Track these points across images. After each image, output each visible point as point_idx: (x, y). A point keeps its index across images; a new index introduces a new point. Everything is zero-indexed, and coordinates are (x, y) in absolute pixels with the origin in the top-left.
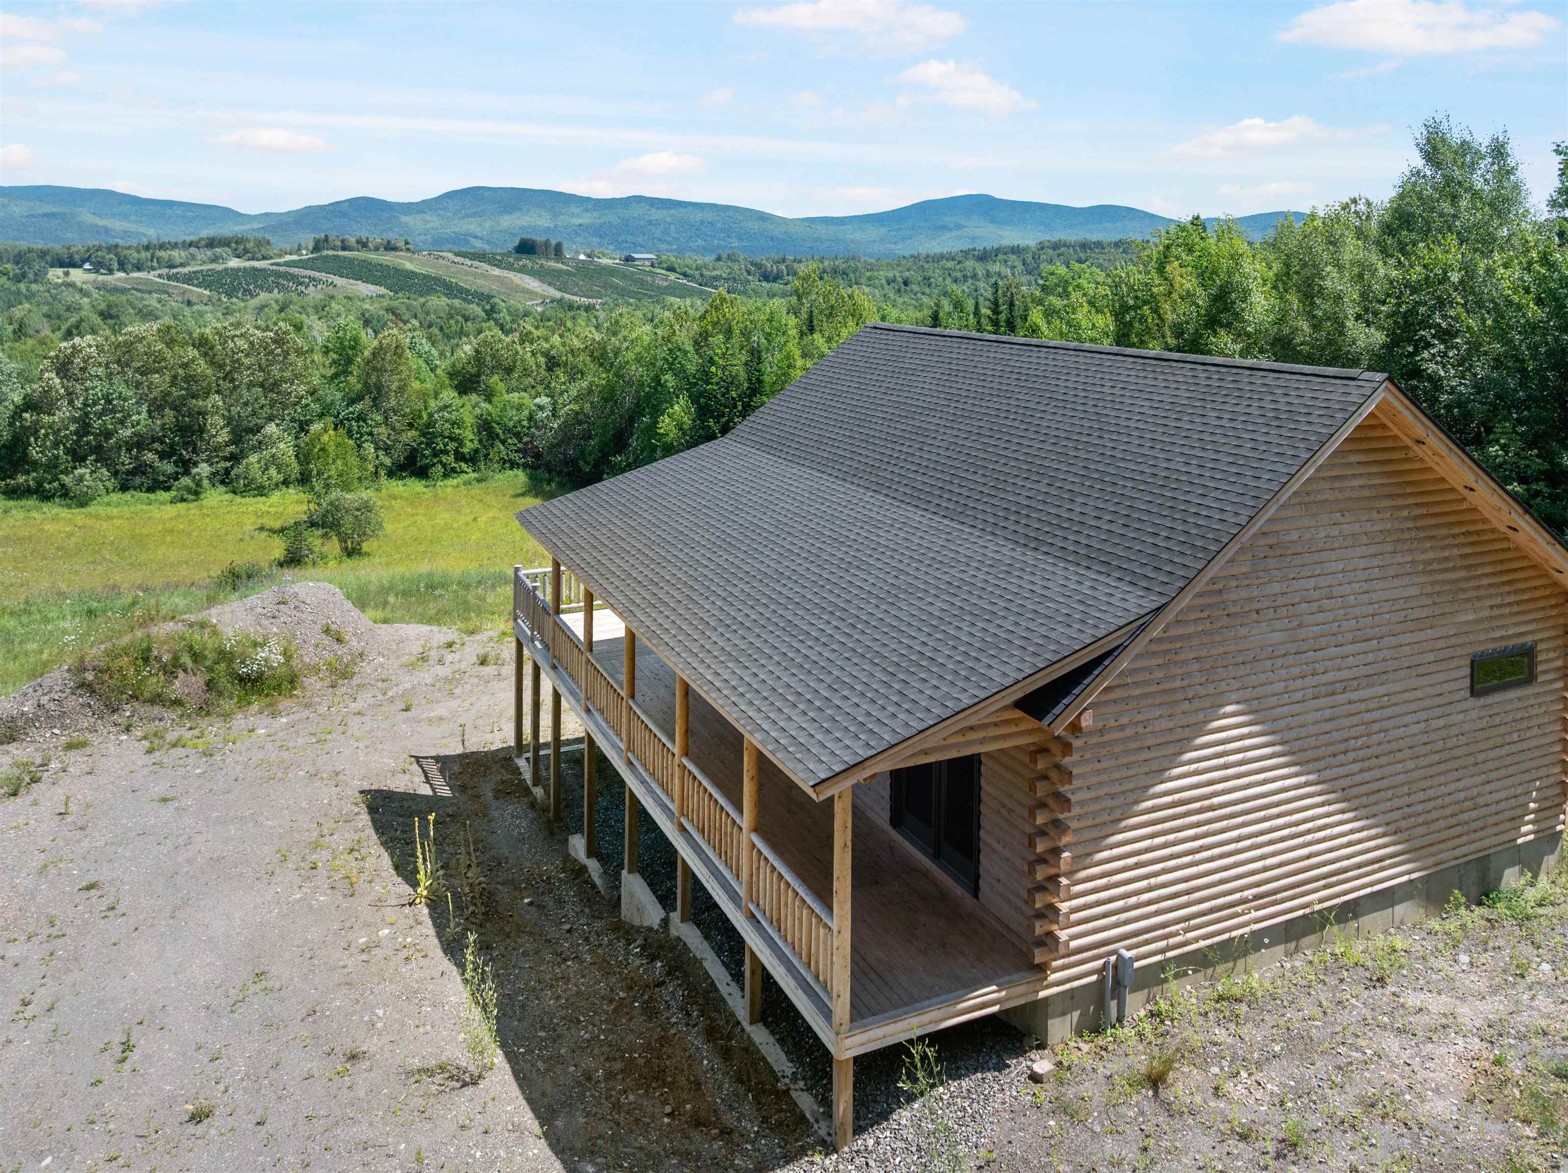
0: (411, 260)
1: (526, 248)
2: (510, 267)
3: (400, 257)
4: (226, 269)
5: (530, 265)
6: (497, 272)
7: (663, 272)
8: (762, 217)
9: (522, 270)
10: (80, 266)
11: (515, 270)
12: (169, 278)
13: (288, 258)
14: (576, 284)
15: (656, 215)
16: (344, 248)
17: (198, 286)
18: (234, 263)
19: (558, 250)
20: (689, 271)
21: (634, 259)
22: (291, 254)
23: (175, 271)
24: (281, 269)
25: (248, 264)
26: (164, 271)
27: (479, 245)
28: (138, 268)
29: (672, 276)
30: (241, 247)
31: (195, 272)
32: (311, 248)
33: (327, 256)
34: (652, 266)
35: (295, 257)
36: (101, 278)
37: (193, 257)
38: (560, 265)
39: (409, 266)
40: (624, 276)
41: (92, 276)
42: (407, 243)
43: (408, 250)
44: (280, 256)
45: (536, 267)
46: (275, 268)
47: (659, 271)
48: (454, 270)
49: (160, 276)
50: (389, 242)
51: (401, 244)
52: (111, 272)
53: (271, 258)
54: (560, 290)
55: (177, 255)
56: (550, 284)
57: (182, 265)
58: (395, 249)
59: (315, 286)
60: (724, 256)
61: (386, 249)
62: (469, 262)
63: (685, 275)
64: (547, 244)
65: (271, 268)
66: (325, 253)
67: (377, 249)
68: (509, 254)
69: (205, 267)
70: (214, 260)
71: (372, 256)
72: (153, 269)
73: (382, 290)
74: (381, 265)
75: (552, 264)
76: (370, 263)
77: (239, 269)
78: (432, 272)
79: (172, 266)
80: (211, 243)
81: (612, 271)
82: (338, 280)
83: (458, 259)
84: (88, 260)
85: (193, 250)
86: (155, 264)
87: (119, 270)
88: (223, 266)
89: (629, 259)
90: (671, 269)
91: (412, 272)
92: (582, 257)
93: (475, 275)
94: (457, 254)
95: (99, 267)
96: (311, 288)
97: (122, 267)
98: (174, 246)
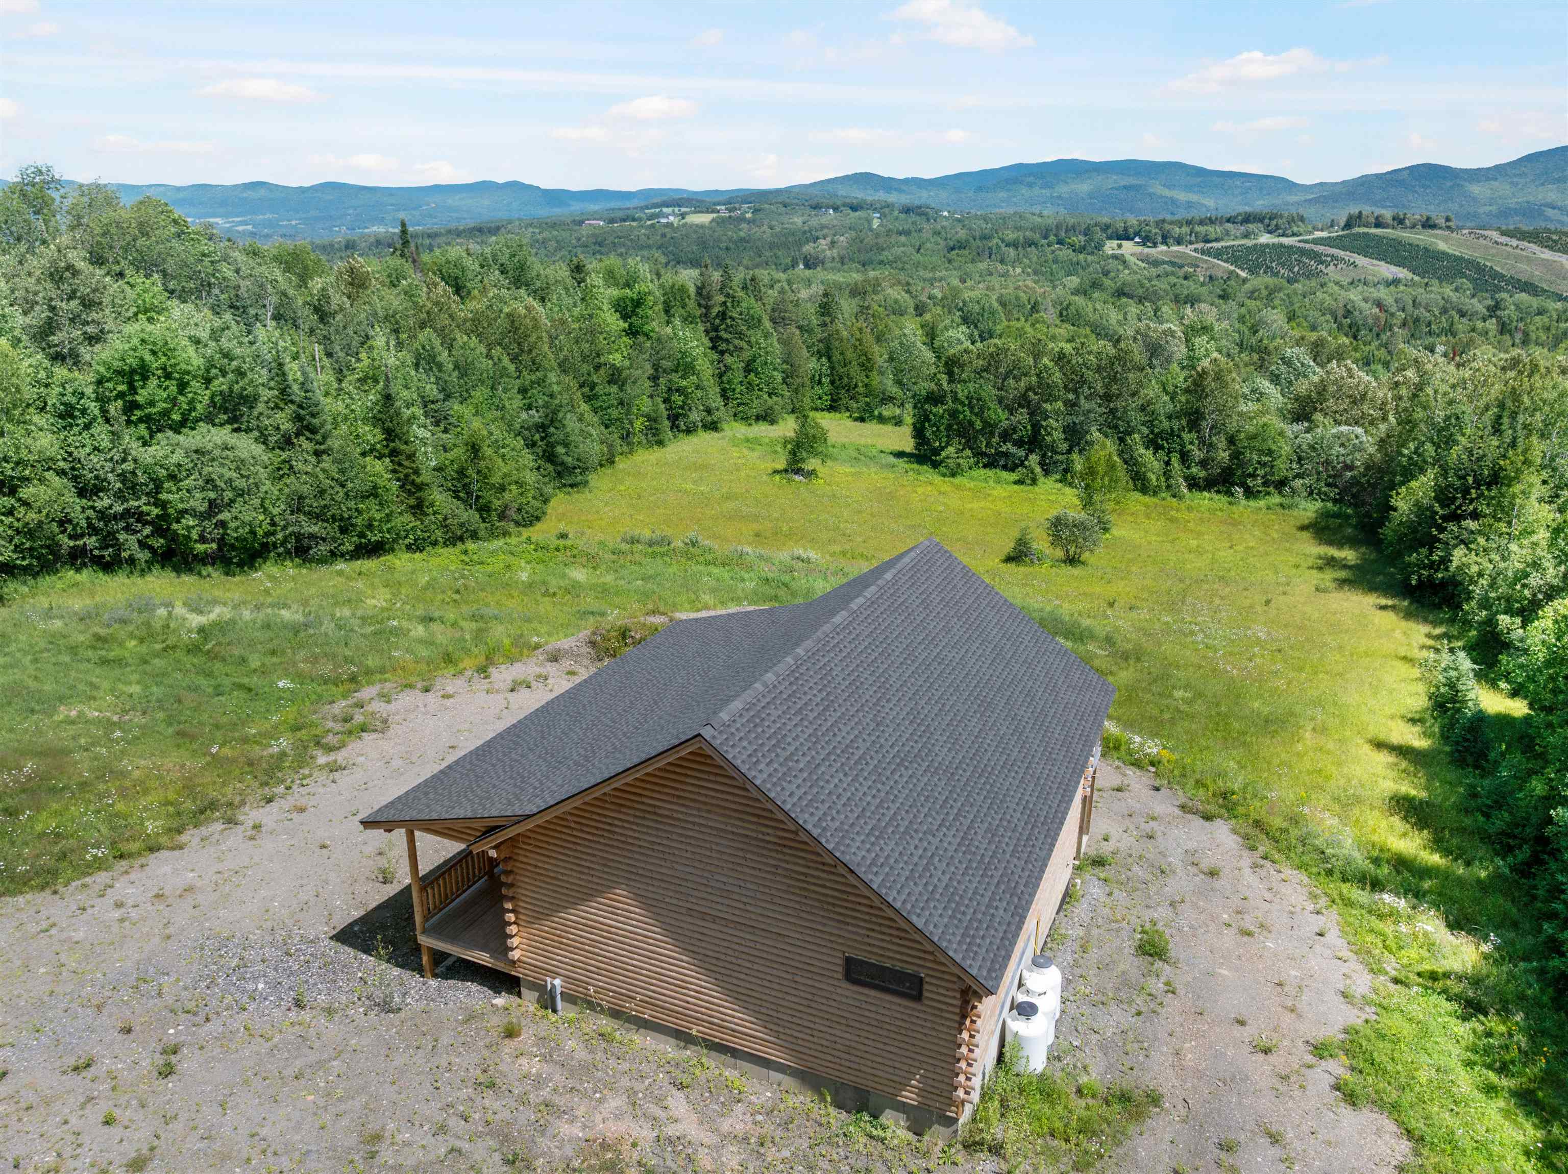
0: (1446, 240)
3: (1436, 236)
4: (1256, 245)
6: (1547, 255)
10: (1132, 239)
12: (1203, 252)
13: (1318, 234)
16: (1378, 225)
17: (1226, 261)
18: (1265, 239)
22: (1322, 230)
23: (1209, 245)
24: (1307, 246)
25: (1276, 240)
26: (1200, 246)
28: (1179, 242)
30: (1274, 222)
31: (1226, 248)
32: (1342, 224)
33: (1357, 234)
35: (1324, 234)
36: (1146, 250)
37: (1227, 233)
39: (1442, 246)
41: (1139, 249)
42: (1448, 219)
43: (1448, 228)
44: (1310, 233)
46: (1302, 245)
48: (1494, 251)
49: (1195, 250)
50: (1428, 219)
51: (1441, 222)
52: (1155, 245)
53: (1301, 234)
55: (1213, 230)
57: (1217, 240)
58: (1434, 226)
59: (1336, 265)
61: (1424, 226)
62: (1514, 242)
65: (1298, 245)
66: (1356, 230)
67: (1412, 226)
69: (1236, 243)
70: (1246, 236)
71: (1405, 234)
72: (1191, 243)
73: (1403, 273)
74: (1410, 245)
76: (1401, 242)
77: (1267, 245)
78: (1467, 254)
79: (1207, 241)
80: (1248, 219)
82: (1361, 260)
83: (1504, 239)
84: (1137, 234)
85: (1229, 226)
86: (1193, 238)
87: (1162, 243)
88: (1254, 242)
91: (1443, 253)
93: (1518, 259)
94: (1503, 233)
95: (1147, 240)
96: (1332, 267)
97: (1165, 242)
98: (1211, 221)
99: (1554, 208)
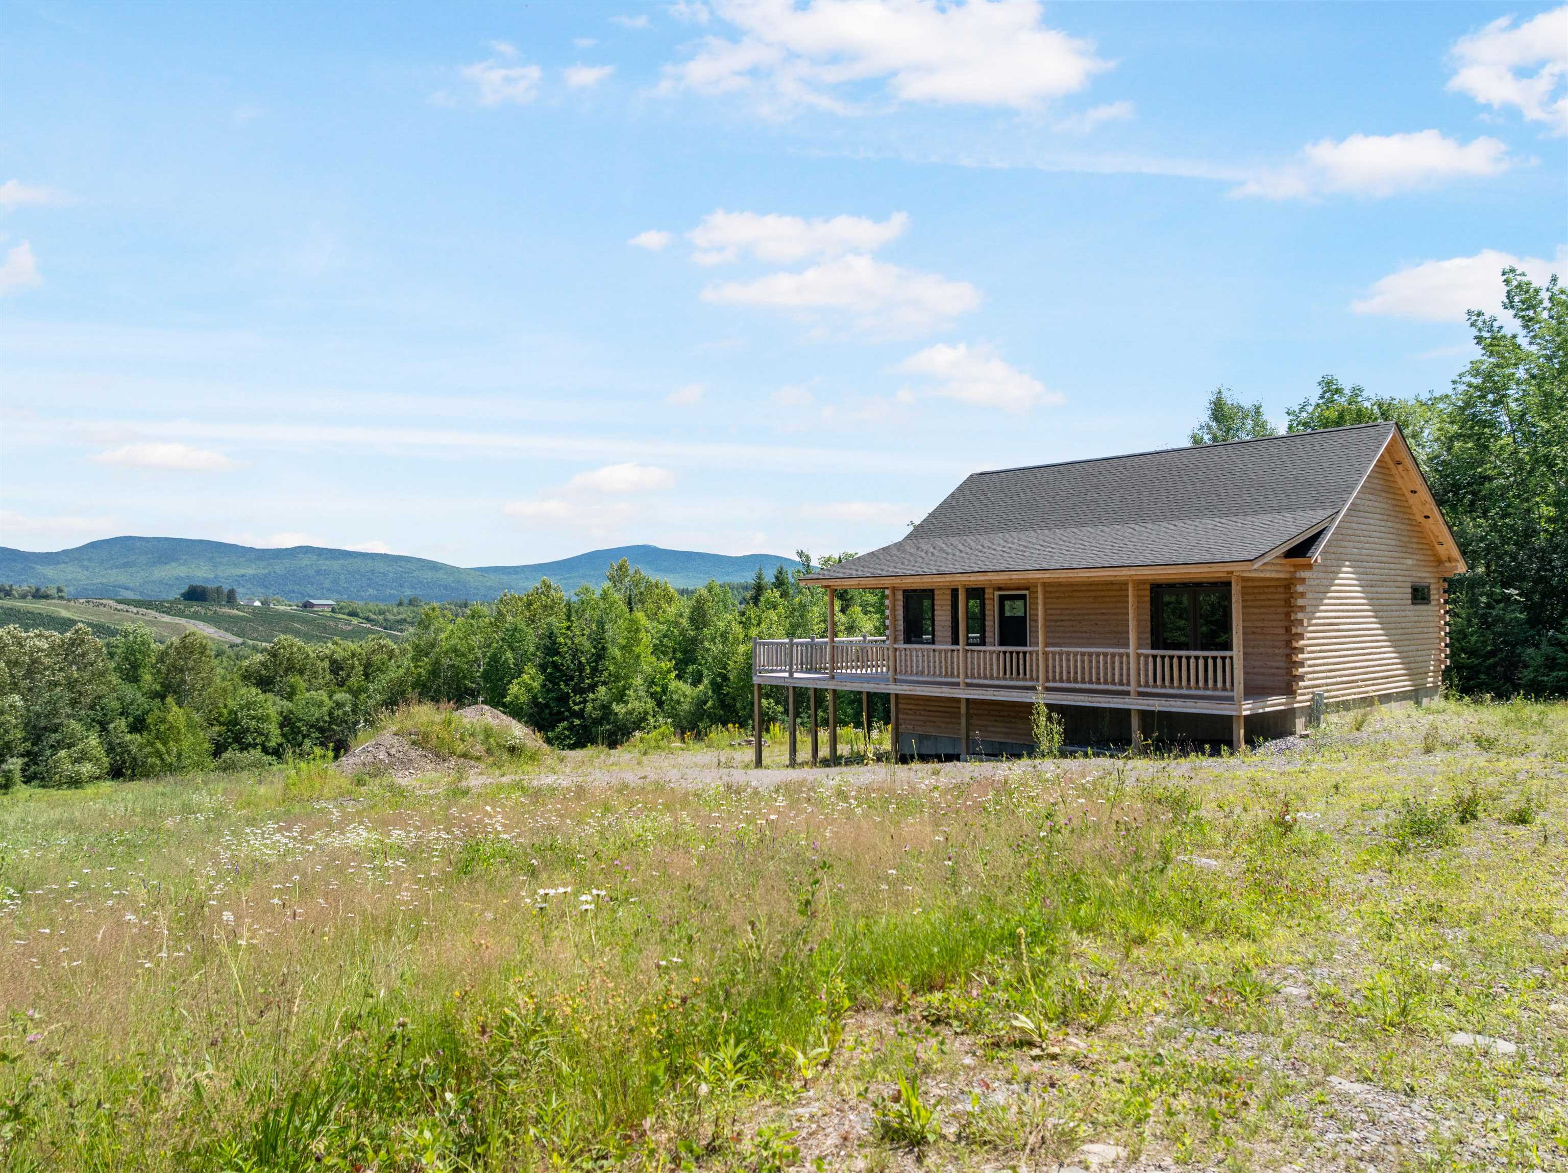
0: (67, 608)
1: (195, 595)
2: (181, 614)
3: (55, 605)
5: (203, 611)
6: (167, 619)
7: (345, 617)
8: (434, 566)
9: (195, 616)
11: (186, 617)
14: (256, 630)
15: (324, 564)
19: (231, 598)
20: (373, 616)
21: (313, 605)
27: (130, 595)
29: (355, 621)
34: (333, 611)
38: (235, 611)
39: (64, 614)
40: (305, 621)
42: (59, 590)
43: (61, 598)
45: (209, 613)
47: (340, 616)
50: (38, 590)
51: (53, 592)
54: (238, 635)
56: (226, 630)
58: (46, 597)
60: (406, 601)
61: (34, 597)
62: (135, 610)
63: (368, 619)
64: (218, 590)
67: (23, 597)
68: (176, 601)
71: (20, 604)
74: (32, 613)
75: (226, 610)
76: (19, 611)
78: (94, 620)
81: (292, 617)
83: (121, 607)
89: (307, 605)
90: (353, 614)
91: (70, 620)
92: (257, 603)
93: (143, 623)
94: (120, 602)
99: (127, 589)
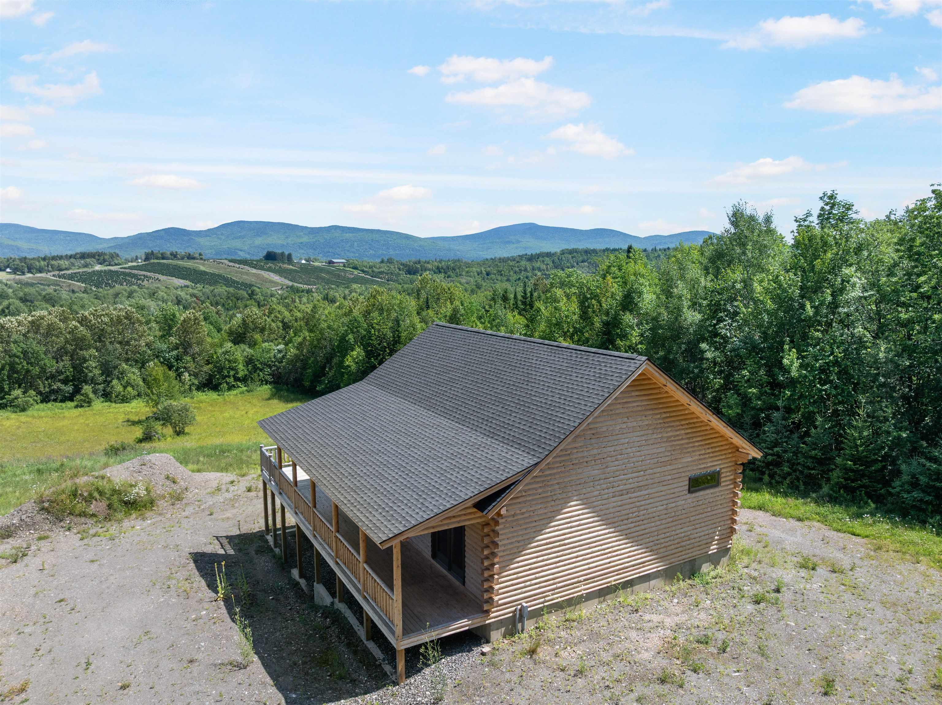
0: (203, 265)
1: (270, 257)
2: (262, 268)
3: (197, 263)
4: (94, 271)
5: (273, 267)
6: (254, 271)
7: (351, 269)
8: (407, 237)
9: (269, 270)
10: (4, 270)
11: (264, 270)
12: (60, 277)
13: (130, 264)
14: (301, 277)
15: (346, 236)
16: (163, 258)
17: (78, 281)
18: (98, 268)
19: (289, 258)
20: (365, 269)
21: (334, 263)
22: (132, 262)
23: (63, 272)
24: (127, 271)
25: (106, 268)
26: (56, 273)
27: (242, 255)
28: (40, 271)
29: (356, 272)
30: (102, 258)
31: (75, 273)
32: (143, 258)
33: (154, 263)
34: (344, 266)
35: (134, 264)
36: (17, 277)
37: (73, 265)
38: (291, 267)
39: (202, 268)
40: (328, 272)
41: (12, 276)
42: (200, 255)
43: (201, 259)
44: (126, 263)
45: (277, 268)
46: (123, 270)
47: (348, 269)
48: (228, 270)
49: (54, 276)
50: (190, 254)
51: (197, 255)
52: (23, 273)
53: (120, 264)
54: (291, 281)
55: (64, 263)
56: (285, 278)
57: (67, 269)
58: (194, 258)
59: (148, 281)
60: (386, 260)
61: (188, 258)
62: (238, 266)
63: (363, 271)
64: (283, 254)
65: (121, 270)
66: (152, 261)
67: (182, 258)
68: (261, 260)
69: (81, 270)
70: (86, 266)
71: (180, 263)
72: (50, 271)
73: (187, 283)
74: (186, 268)
75: (286, 266)
76: (179, 267)
77: (101, 271)
78: (216, 271)
79: (61, 270)
80: (83, 256)
81: (320, 270)
82: (161, 277)
83: (231, 264)
84: (8, 266)
85: (72, 260)
86: (50, 269)
87: (28, 272)
88: (92, 269)
89: (331, 262)
90: (355, 268)
91: (204, 272)
92: (303, 262)
93: (242, 273)
94: (231, 261)
95: (15, 271)
96: (146, 282)
97: (30, 271)
98: (61, 258)
